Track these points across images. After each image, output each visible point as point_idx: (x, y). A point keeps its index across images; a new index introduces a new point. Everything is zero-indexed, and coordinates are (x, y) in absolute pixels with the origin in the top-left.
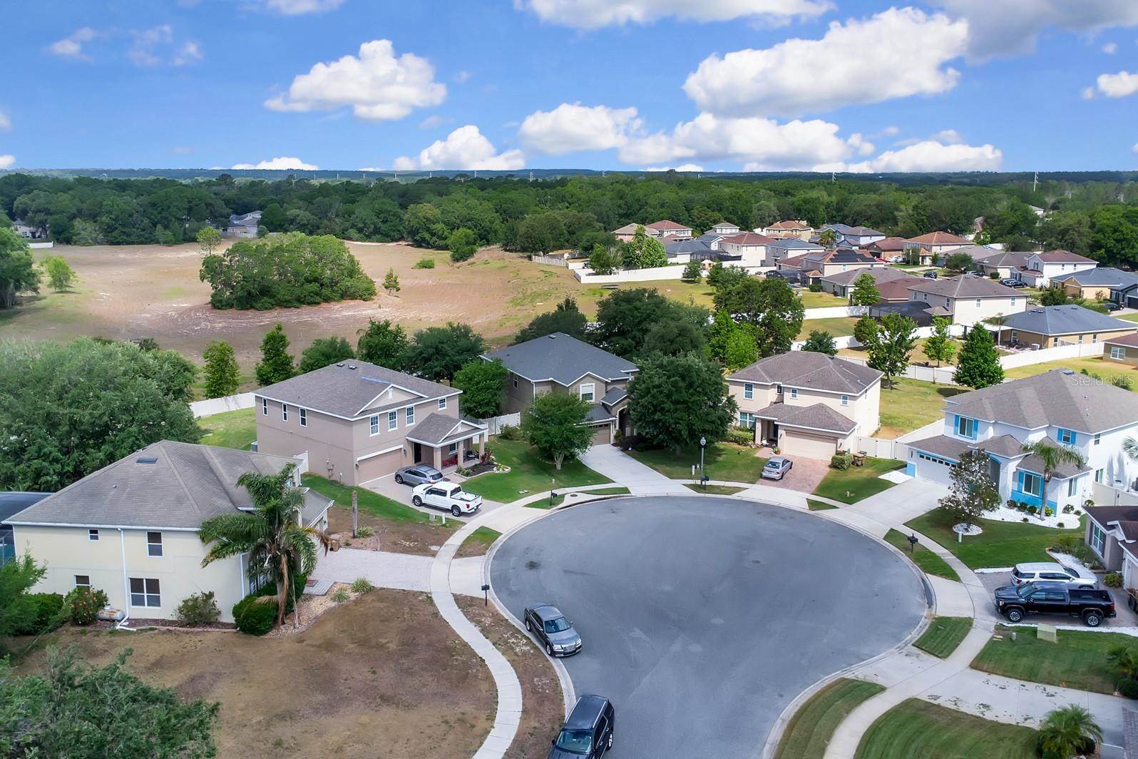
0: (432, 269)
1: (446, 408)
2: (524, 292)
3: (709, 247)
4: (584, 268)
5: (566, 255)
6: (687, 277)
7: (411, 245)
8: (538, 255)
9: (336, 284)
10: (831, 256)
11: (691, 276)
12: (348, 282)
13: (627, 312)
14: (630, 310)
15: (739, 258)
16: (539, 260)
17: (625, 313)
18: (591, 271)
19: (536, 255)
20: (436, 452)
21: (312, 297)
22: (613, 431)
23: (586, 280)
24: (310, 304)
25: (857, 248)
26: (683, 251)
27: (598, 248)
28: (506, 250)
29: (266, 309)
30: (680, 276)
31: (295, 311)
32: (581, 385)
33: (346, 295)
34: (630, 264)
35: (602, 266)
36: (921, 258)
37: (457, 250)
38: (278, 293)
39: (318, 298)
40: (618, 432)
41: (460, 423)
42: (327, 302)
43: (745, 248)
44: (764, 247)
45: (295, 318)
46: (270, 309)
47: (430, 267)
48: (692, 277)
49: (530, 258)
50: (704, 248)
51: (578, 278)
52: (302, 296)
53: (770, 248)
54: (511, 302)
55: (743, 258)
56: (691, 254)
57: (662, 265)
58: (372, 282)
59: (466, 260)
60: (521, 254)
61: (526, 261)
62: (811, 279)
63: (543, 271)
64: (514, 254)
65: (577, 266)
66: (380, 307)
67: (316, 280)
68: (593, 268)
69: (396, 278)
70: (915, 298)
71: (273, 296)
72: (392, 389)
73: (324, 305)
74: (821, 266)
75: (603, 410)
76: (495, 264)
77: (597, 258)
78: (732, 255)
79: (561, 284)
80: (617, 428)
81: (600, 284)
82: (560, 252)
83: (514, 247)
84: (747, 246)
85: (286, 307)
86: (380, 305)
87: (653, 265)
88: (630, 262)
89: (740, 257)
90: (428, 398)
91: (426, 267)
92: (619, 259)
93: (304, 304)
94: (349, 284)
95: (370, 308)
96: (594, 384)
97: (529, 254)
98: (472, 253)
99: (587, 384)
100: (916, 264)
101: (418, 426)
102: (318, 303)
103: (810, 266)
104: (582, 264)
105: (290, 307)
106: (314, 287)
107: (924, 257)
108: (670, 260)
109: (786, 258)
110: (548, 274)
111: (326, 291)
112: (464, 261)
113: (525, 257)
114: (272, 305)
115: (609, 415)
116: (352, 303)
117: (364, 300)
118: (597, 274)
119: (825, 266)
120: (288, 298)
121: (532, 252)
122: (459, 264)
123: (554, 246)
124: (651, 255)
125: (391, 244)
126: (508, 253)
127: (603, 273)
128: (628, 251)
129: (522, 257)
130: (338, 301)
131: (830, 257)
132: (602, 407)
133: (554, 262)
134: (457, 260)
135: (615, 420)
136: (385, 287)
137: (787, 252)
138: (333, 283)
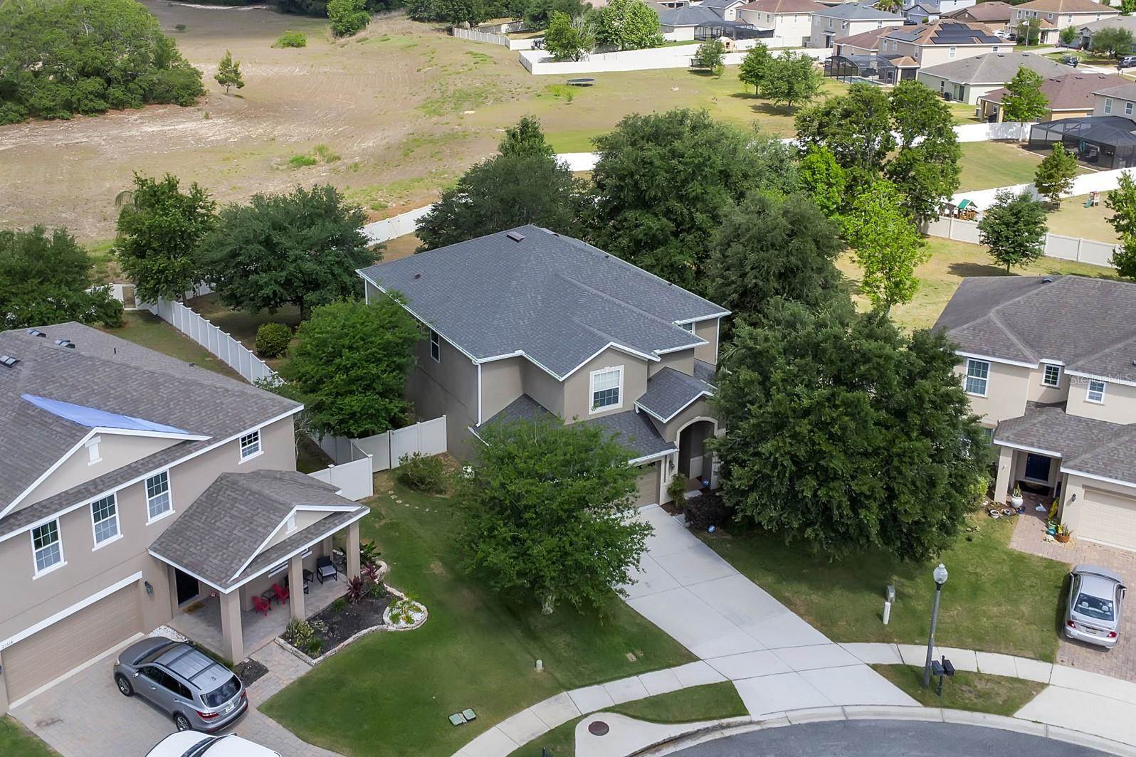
0: (302, 48)
1: (260, 452)
2: (443, 88)
3: (721, 16)
4: (533, 49)
5: (504, 28)
6: (701, 66)
7: (276, 11)
8: (462, 27)
9: (134, 77)
10: (932, 34)
11: (706, 65)
12: (153, 75)
13: (657, 163)
14: (662, 157)
15: (769, 34)
16: (464, 34)
17: (651, 163)
18: (547, 54)
19: (458, 27)
20: (227, 603)
21: (91, 100)
22: (667, 478)
23: (539, 69)
24: (86, 112)
25: (938, 17)
26: (684, 23)
27: (558, 18)
28: (414, 19)
29: (11, 122)
30: (686, 64)
31: (59, 125)
32: (592, 374)
33: (153, 96)
34: (606, 42)
35: (565, 47)
36: (1040, 34)
37: (341, 18)
38: (31, 95)
39: (102, 104)
40: (676, 478)
41: (293, 511)
42: (118, 109)
43: (779, 18)
44: (807, 17)
45: (59, 137)
46: (18, 122)
47: (299, 46)
48: (708, 66)
49: (450, 31)
50: (714, 18)
51: (527, 67)
52: (74, 99)
53: (818, 19)
54: (423, 107)
55: (776, 33)
56: (696, 27)
57: (656, 43)
58: (197, 73)
59: (354, 34)
60: (437, 25)
61: (445, 35)
62: (900, 71)
63: (471, 53)
64: (426, 26)
65: (521, 44)
66: (207, 117)
67: (98, 72)
68: (550, 49)
69: (237, 66)
70: (1108, 110)
71: (20, 101)
72: (99, 439)
73: (113, 115)
74: (916, 50)
75: (645, 430)
76: (398, 41)
77: (557, 34)
78: (760, 29)
79: (502, 77)
80: (676, 471)
81: (563, 76)
82: (496, 21)
83: (426, 15)
84: (782, 15)
85: (46, 119)
86: (207, 114)
87: (640, 45)
88: (605, 40)
89: (772, 31)
90: (209, 443)
91: (293, 45)
92: (591, 35)
93: (79, 113)
94: (155, 78)
95: (190, 119)
96: (621, 368)
97: (448, 25)
98: (363, 23)
99: (608, 369)
100: (1033, 43)
101: (184, 516)
102: (103, 112)
103: (895, 49)
104: (530, 42)
105: (54, 118)
106: (94, 84)
107: (1044, 33)
108: (668, 36)
109: (846, 36)
110: (479, 58)
111: (116, 92)
112: (351, 35)
113: (443, 30)
114: (22, 115)
115: (658, 441)
116: (161, 110)
117: (181, 105)
118: (557, 59)
119: (924, 50)
120: (47, 103)
121: (454, 22)
122: (342, 40)
123: (486, 14)
124: (638, 30)
125: (246, 8)
126: (417, 23)
127: (566, 58)
128: (602, 22)
129: (438, 30)
130: (138, 107)
131: (930, 36)
132: (640, 420)
133: (488, 37)
134: (341, 34)
135: (672, 455)
136: (220, 82)
137: (848, 25)
138: (129, 77)
